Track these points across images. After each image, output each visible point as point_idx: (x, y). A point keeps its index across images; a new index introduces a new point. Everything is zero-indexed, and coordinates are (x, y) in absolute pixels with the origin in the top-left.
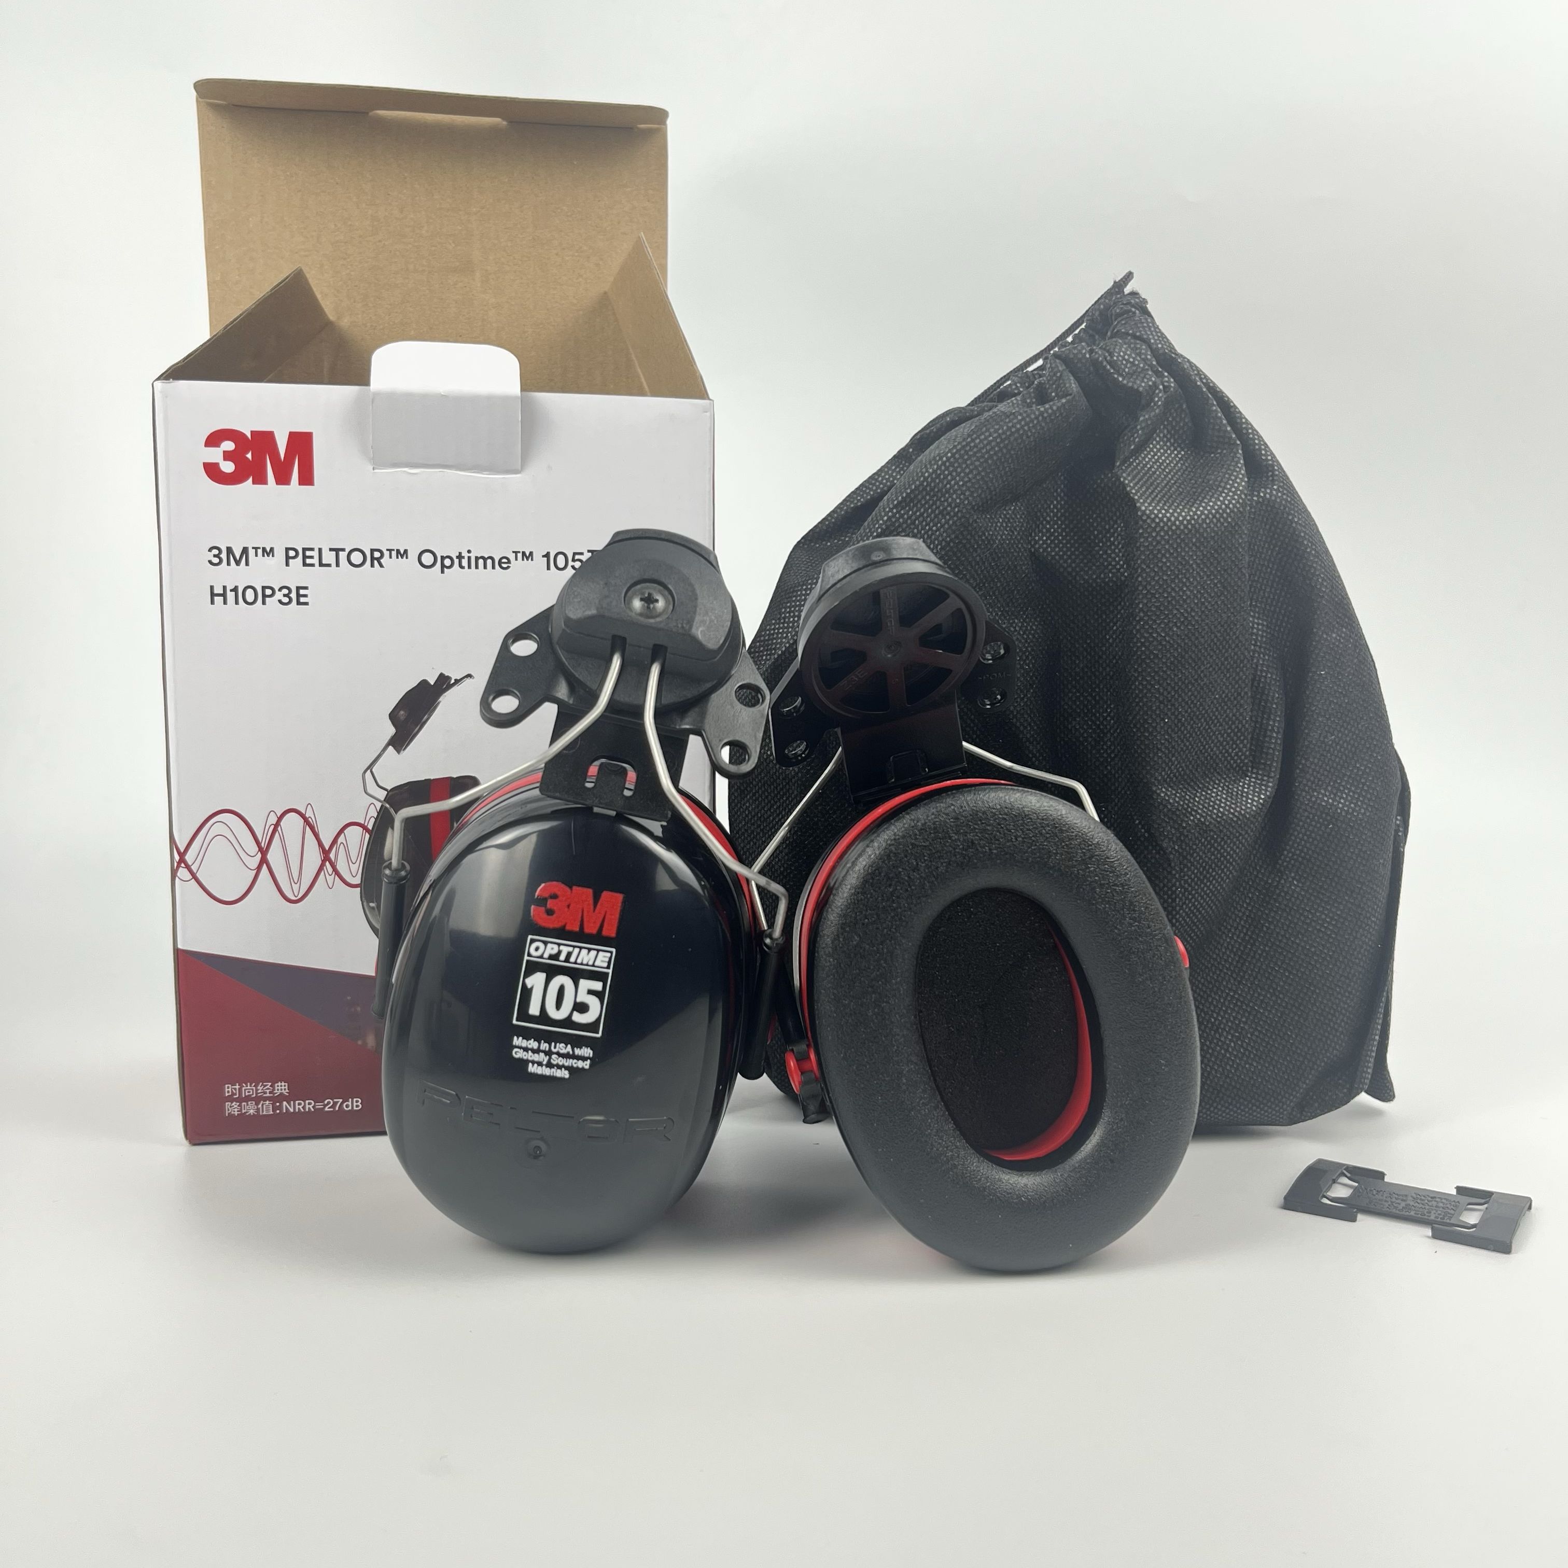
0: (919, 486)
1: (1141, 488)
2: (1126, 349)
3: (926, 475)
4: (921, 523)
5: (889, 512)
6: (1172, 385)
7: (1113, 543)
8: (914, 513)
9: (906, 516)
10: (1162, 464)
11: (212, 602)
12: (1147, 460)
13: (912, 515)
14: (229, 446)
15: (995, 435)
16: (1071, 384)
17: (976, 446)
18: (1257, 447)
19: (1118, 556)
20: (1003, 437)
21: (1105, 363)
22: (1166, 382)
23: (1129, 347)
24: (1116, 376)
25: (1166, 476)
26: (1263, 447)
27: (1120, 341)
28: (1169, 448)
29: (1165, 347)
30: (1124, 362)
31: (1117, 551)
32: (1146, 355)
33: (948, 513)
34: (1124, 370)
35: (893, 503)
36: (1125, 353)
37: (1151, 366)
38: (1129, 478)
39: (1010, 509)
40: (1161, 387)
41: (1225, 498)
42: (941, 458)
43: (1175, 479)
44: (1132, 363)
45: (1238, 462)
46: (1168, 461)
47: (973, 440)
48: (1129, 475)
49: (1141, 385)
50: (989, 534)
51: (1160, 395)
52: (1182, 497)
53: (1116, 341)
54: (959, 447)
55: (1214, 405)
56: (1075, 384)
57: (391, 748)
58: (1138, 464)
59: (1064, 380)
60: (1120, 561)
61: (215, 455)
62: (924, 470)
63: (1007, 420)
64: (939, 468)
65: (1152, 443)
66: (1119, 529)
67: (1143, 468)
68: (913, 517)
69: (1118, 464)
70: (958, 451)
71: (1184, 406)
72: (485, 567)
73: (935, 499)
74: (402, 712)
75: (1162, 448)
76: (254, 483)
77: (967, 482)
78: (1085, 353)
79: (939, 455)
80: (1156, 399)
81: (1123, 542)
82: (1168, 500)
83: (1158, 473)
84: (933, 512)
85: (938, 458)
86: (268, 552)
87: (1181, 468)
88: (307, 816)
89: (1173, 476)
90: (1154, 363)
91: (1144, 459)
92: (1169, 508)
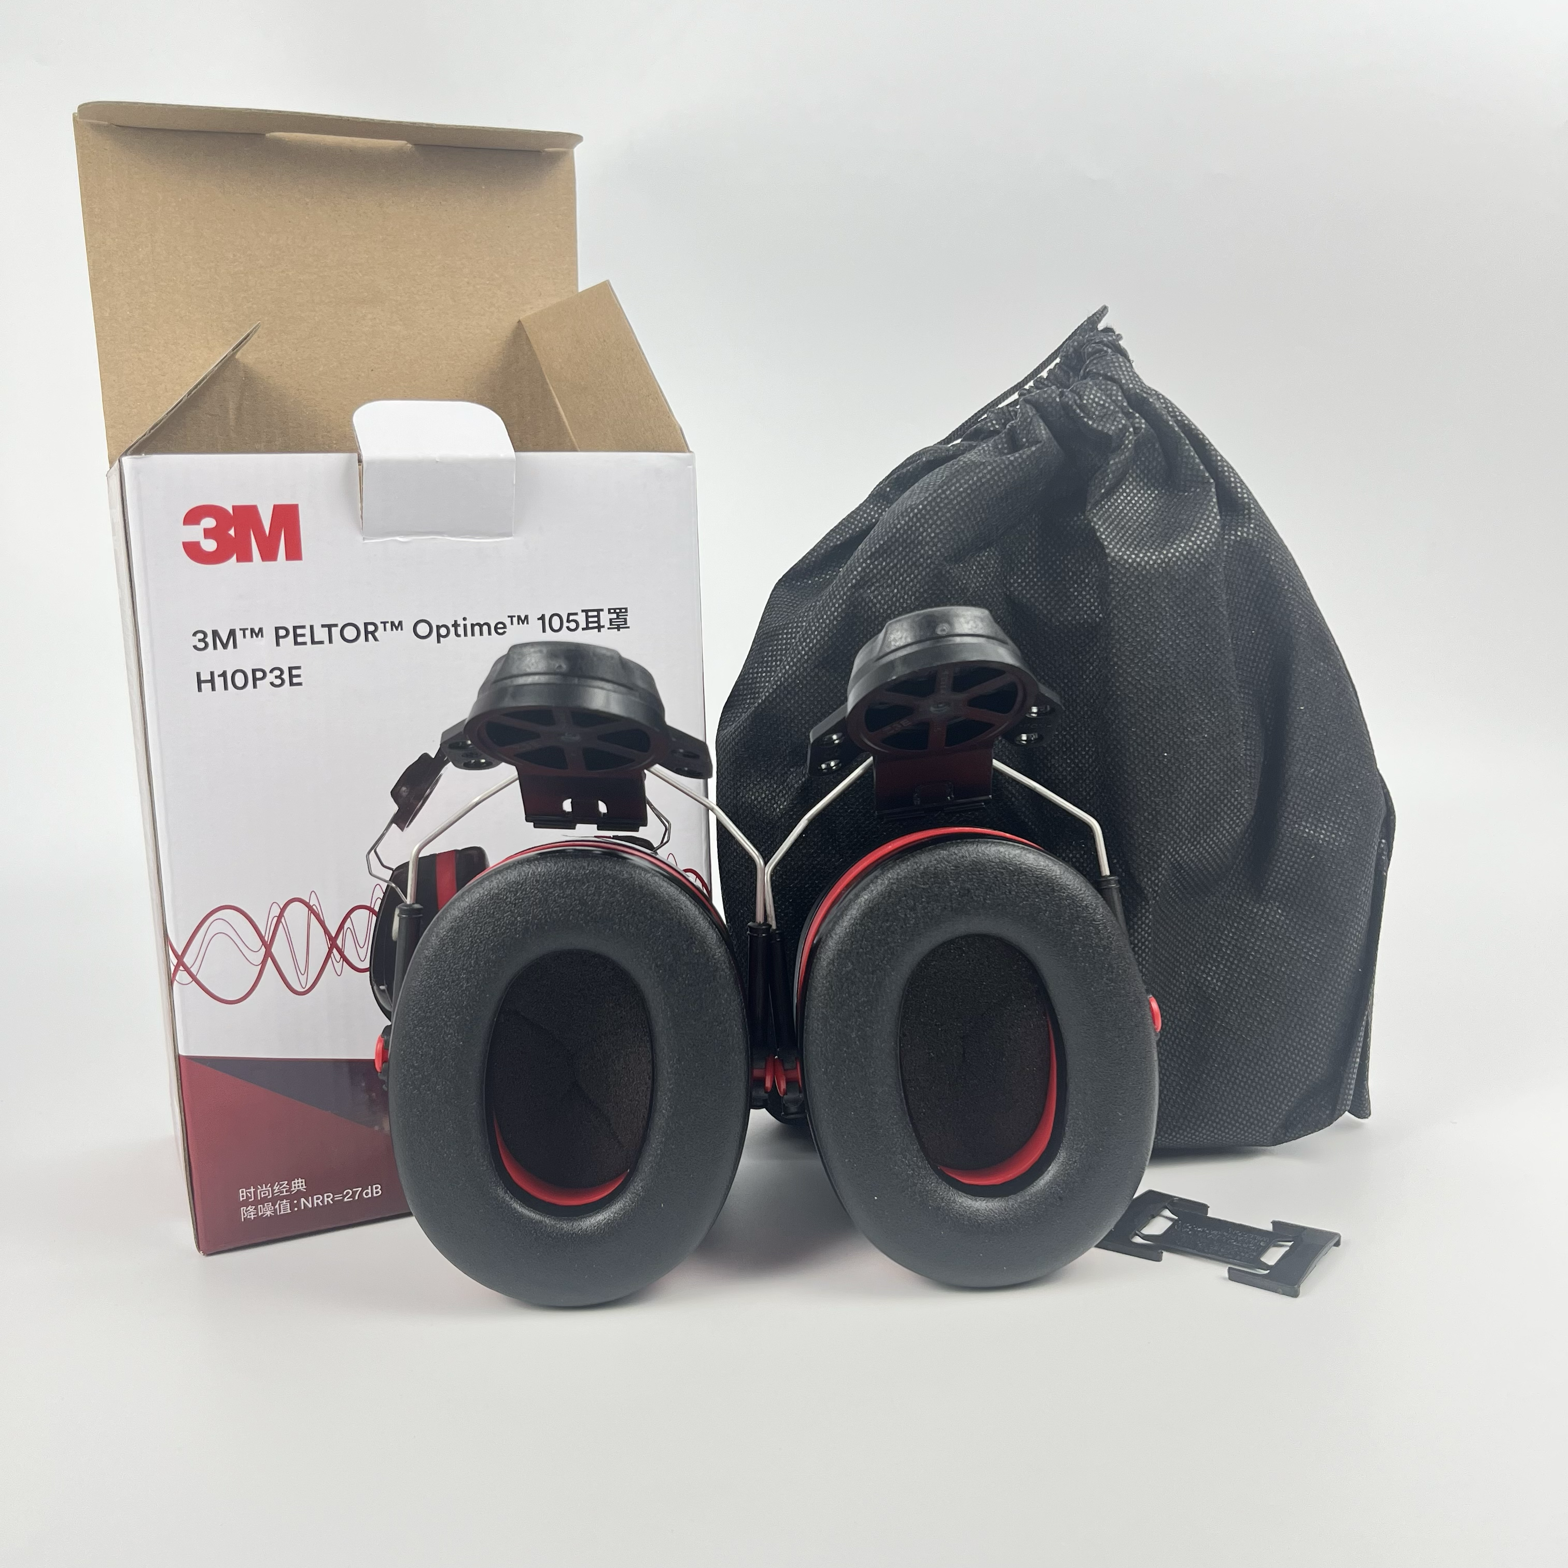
0: (892, 537)
1: (1111, 533)
2: (1097, 392)
3: (899, 526)
4: (894, 574)
5: (863, 563)
6: (1143, 426)
7: (1087, 585)
8: (888, 564)
9: (879, 567)
10: (1134, 505)
11: (200, 689)
12: (1119, 501)
13: (885, 566)
14: (209, 522)
15: (966, 486)
16: (1041, 430)
17: (947, 497)
18: (1233, 485)
19: (1093, 597)
20: (974, 487)
21: (1075, 407)
22: (1137, 423)
23: (1099, 388)
24: (1086, 420)
25: (1138, 518)
26: (1239, 485)
27: (1091, 383)
28: (1142, 488)
29: (1136, 386)
30: (1094, 405)
31: (1091, 592)
32: (1117, 396)
33: (921, 565)
34: (1094, 413)
35: (866, 554)
36: (1095, 396)
37: (1122, 408)
38: (1100, 523)
39: (984, 555)
40: (1131, 430)
41: (1197, 538)
42: (912, 510)
43: (1147, 520)
44: (1103, 405)
45: (1211, 501)
46: (1141, 502)
47: (944, 492)
48: (1099, 520)
49: (1111, 428)
50: (962, 583)
51: (1131, 438)
52: (1153, 539)
53: (1086, 384)
54: (930, 499)
55: (1187, 444)
56: (1045, 429)
57: (394, 825)
58: (1110, 507)
59: (1033, 426)
60: (1094, 602)
61: (195, 533)
62: (896, 522)
63: (977, 471)
64: (911, 519)
65: (1125, 484)
66: (1093, 570)
67: (1114, 510)
68: (887, 568)
69: (1089, 507)
70: (930, 503)
71: (1157, 446)
72: (481, 634)
73: (908, 550)
74: (404, 789)
75: (1135, 488)
76: (238, 560)
77: (938, 534)
78: (1055, 398)
79: (911, 506)
80: (1127, 442)
81: (1097, 583)
82: (1139, 543)
83: (1130, 515)
84: (906, 563)
85: (909, 510)
86: (257, 633)
87: (1154, 508)
88: (311, 904)
89: (1146, 517)
90: (1125, 404)
91: (1116, 500)
92: (1140, 552)
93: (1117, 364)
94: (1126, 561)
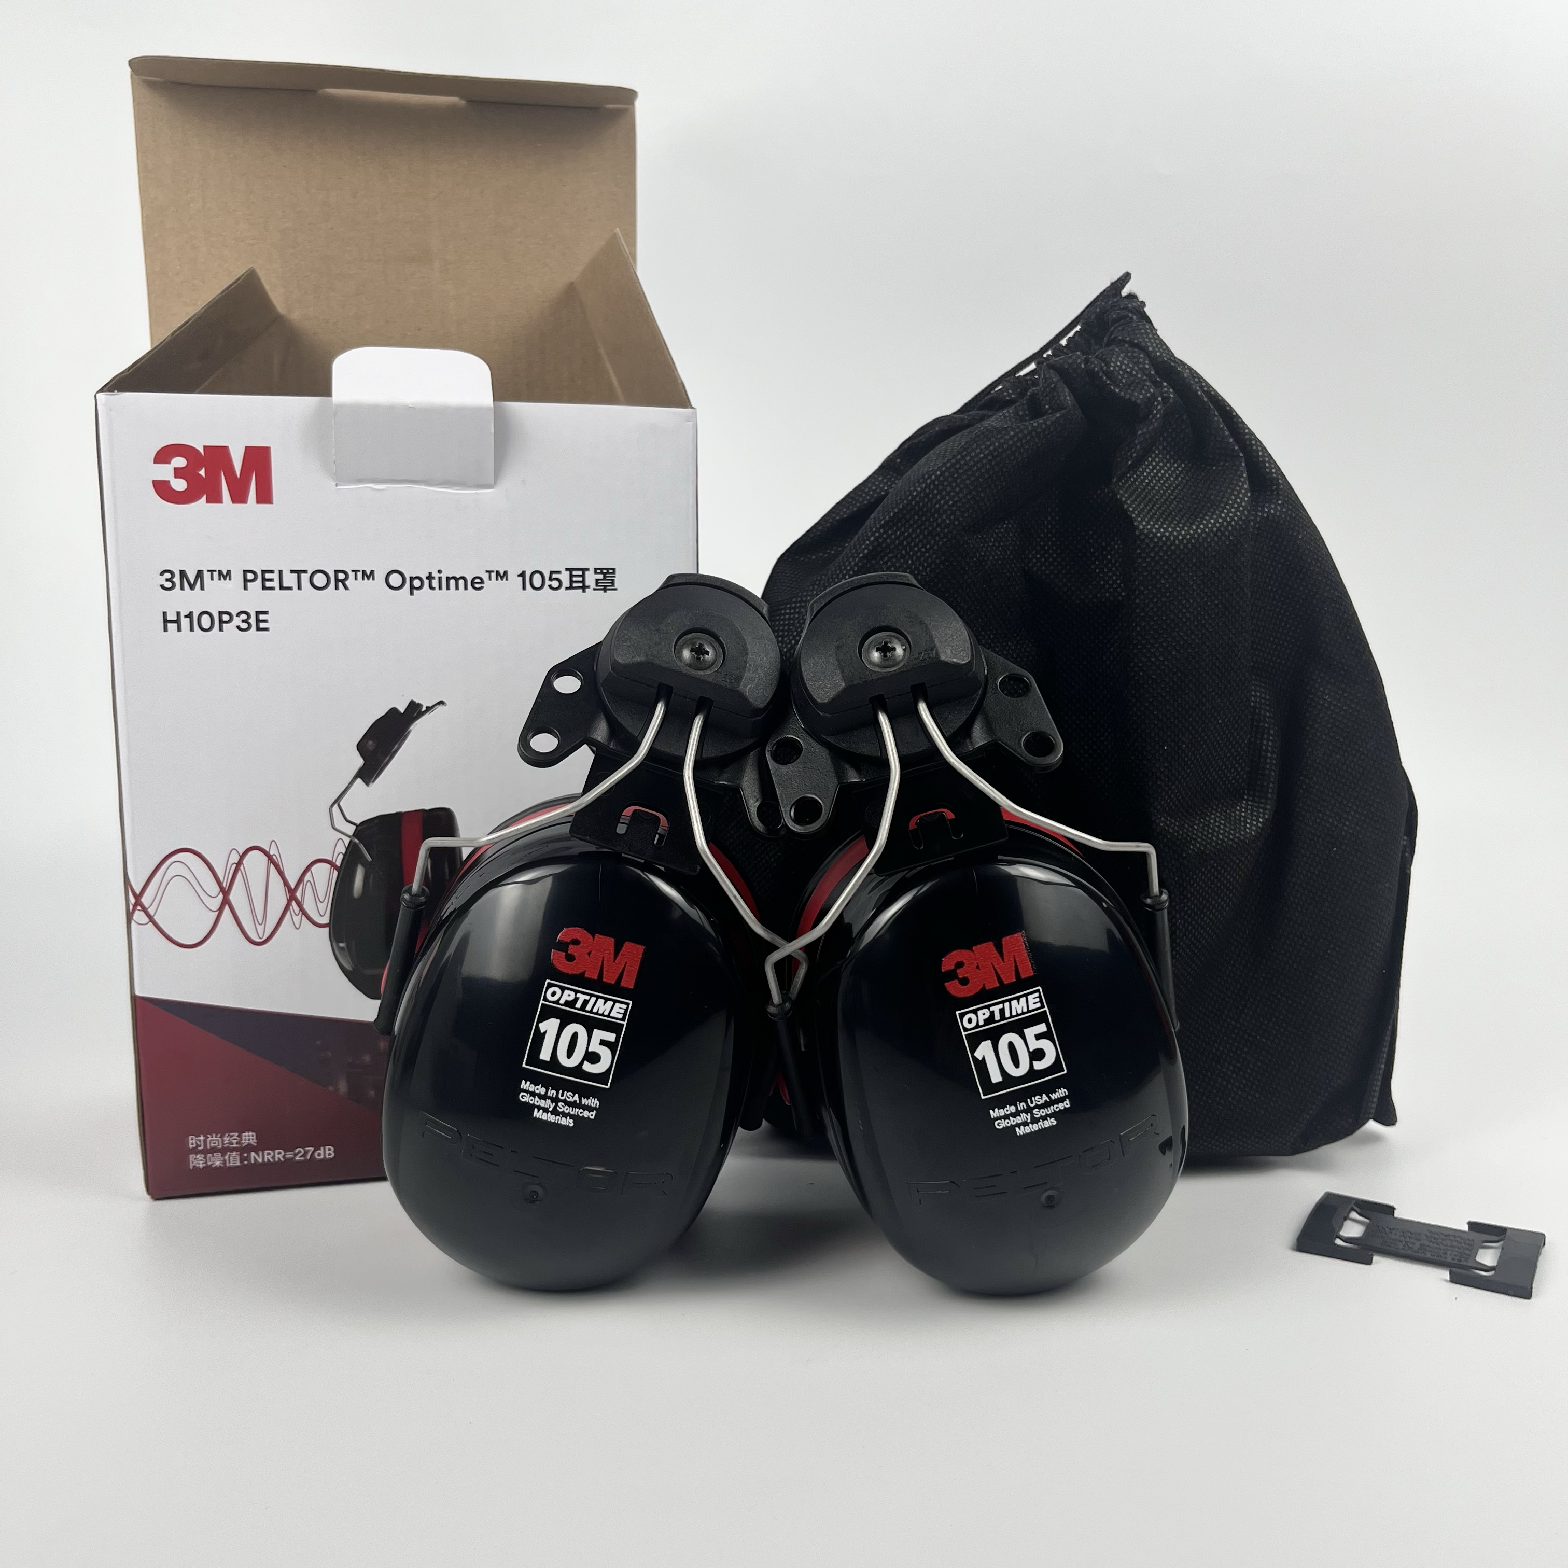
0: (907, 505)
1: (1139, 505)
2: (1124, 359)
3: (915, 493)
4: (909, 544)
5: (876, 532)
6: (1172, 396)
7: (1109, 561)
8: (902, 534)
9: (893, 537)
10: (1161, 478)
11: (166, 630)
12: (1145, 474)
13: (900, 536)
14: (180, 462)
15: (987, 452)
16: (1065, 396)
17: (966, 464)
18: (1261, 459)
19: (1115, 575)
20: (995, 454)
21: (1101, 374)
22: (1165, 392)
23: (1127, 356)
24: (1112, 387)
25: (1165, 492)
26: (1267, 459)
27: (1117, 350)
28: (1168, 461)
29: (1164, 355)
30: (1121, 372)
31: (1114, 569)
32: (1144, 364)
33: (938, 535)
34: (1121, 381)
35: (880, 523)
36: (1122, 363)
37: (1149, 375)
38: (1126, 495)
39: (1002, 527)
40: (1160, 399)
41: (1227, 515)
42: (930, 477)
43: (1175, 494)
44: (1131, 372)
45: (1241, 476)
46: (1167, 475)
47: (963, 457)
48: (1126, 492)
49: (1139, 397)
50: (980, 555)
51: (1159, 407)
52: (1182, 514)
53: (1112, 350)
54: (949, 465)
55: (1216, 416)
56: (1070, 396)
57: (359, 780)
58: (1136, 480)
59: (1058, 393)
60: (1117, 580)
61: (165, 472)
62: (912, 489)
63: (999, 436)
64: (928, 486)
65: (1151, 457)
66: (1116, 546)
67: (1141, 483)
68: (902, 538)
69: (1115, 480)
70: (948, 469)
71: (1185, 417)
72: (457, 588)
73: (924, 519)
74: (370, 743)
75: (1161, 461)
76: (208, 501)
77: (957, 502)
78: (1080, 364)
79: (928, 472)
80: (1155, 412)
81: (1120, 560)
82: (1167, 517)
83: (1157, 488)
84: (922, 532)
85: (926, 476)
86: (225, 575)
87: (1182, 482)
88: (271, 853)
89: (1173, 491)
90: (1153, 372)
91: (1142, 473)
92: (1168, 526)
93: (1143, 331)
94: (1155, 535)
